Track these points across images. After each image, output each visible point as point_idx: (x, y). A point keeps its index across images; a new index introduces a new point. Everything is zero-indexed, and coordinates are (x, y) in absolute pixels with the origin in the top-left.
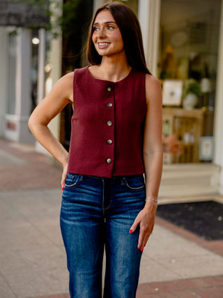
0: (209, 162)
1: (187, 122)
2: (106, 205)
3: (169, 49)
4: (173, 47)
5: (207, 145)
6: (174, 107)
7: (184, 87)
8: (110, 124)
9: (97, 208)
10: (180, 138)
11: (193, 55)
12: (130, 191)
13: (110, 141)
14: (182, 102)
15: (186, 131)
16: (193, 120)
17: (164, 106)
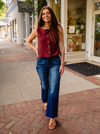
0: (84, 50)
1: (77, 38)
2: (49, 65)
3: (70, 16)
4: (72, 15)
5: (84, 45)
6: (73, 34)
7: (75, 27)
8: (48, 42)
9: (46, 66)
10: (75, 43)
11: (78, 18)
12: (55, 60)
13: (49, 47)
14: (75, 32)
15: (77, 41)
16: (79, 37)
17: (69, 34)
